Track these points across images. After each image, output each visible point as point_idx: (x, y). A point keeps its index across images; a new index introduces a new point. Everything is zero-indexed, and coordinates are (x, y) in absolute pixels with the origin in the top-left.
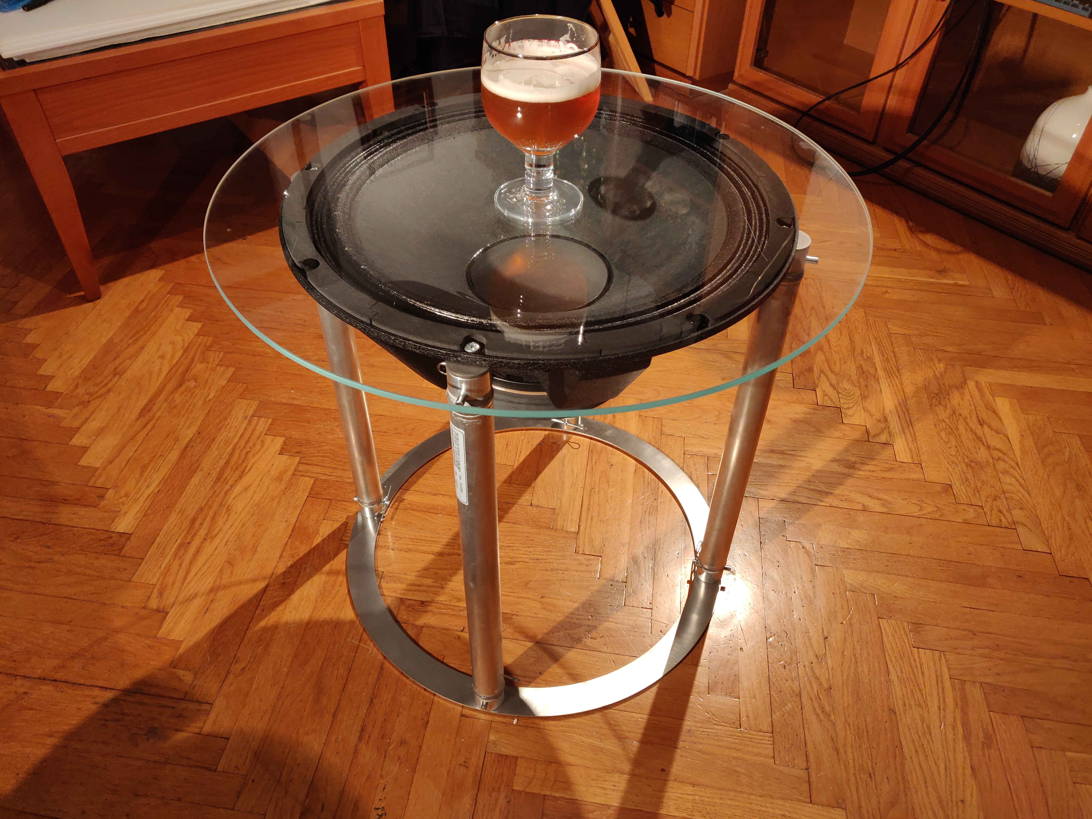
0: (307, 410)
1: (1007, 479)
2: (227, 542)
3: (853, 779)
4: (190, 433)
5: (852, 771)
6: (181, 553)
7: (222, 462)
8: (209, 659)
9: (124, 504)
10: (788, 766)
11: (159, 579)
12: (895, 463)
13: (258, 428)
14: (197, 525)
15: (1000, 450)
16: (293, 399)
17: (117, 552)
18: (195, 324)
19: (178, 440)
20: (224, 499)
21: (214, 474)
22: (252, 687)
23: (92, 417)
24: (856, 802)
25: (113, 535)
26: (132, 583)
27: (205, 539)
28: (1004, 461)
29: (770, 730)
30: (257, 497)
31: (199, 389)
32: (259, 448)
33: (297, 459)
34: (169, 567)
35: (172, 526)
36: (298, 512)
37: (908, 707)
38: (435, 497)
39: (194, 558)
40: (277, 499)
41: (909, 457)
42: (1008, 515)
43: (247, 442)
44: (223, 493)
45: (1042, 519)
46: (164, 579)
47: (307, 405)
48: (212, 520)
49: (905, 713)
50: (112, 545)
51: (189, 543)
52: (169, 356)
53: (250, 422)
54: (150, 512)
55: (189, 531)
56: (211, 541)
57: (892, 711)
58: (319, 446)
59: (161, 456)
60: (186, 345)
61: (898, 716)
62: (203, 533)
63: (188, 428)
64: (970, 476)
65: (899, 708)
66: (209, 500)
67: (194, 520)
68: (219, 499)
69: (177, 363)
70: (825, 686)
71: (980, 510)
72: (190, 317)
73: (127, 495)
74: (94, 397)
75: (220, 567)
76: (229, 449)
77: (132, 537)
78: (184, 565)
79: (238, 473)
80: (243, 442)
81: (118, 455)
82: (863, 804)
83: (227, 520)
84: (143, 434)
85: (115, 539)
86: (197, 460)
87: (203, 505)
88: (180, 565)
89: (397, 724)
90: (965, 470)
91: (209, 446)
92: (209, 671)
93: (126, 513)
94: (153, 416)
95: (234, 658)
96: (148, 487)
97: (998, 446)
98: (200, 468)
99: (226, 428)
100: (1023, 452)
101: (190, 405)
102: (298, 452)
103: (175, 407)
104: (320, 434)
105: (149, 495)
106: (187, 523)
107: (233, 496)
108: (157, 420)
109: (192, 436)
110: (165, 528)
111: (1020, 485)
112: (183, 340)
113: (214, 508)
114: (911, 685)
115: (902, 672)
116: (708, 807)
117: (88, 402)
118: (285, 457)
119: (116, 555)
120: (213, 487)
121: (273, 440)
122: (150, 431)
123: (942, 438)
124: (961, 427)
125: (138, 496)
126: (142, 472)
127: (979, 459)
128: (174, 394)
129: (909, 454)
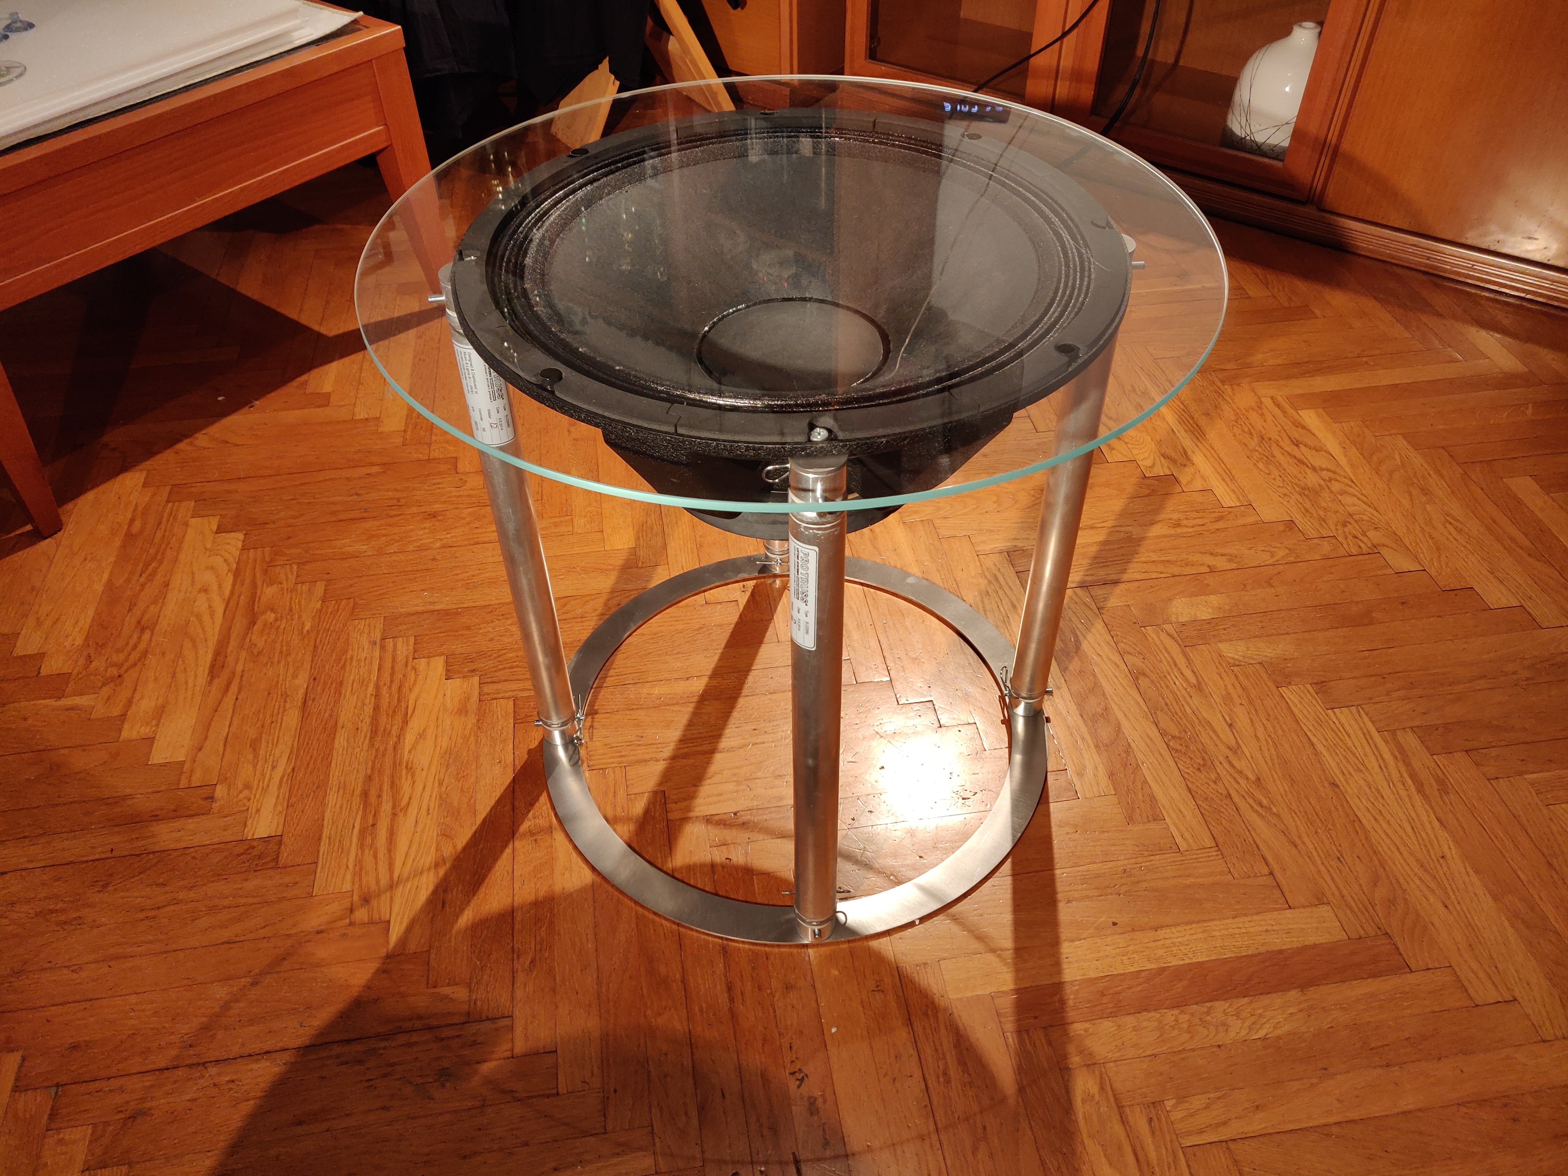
0: (458, 614)
1: (1348, 500)
2: (428, 809)
3: (1322, 868)
4: (302, 681)
5: (1319, 862)
6: (369, 840)
7: (369, 710)
8: (478, 963)
9: (249, 800)
10: (1249, 877)
11: (353, 883)
12: (1221, 510)
13: (399, 652)
14: (373, 799)
15: (1328, 470)
16: (433, 603)
17: (273, 864)
18: (233, 535)
19: (287, 696)
20: (395, 756)
21: (365, 727)
22: (555, 980)
23: (137, 696)
24: (1337, 892)
25: (255, 843)
26: (316, 898)
27: (394, 815)
28: (1337, 480)
29: (1214, 844)
30: (444, 742)
31: (284, 620)
32: (413, 679)
33: (476, 680)
34: (359, 862)
35: (338, 810)
36: (511, 746)
37: (1348, 776)
38: (688, 682)
39: (391, 843)
40: (472, 739)
41: (1235, 499)
42: (1365, 539)
43: (392, 674)
44: (390, 751)
45: (1401, 535)
46: (360, 880)
47: (455, 606)
48: (392, 788)
49: (1347, 782)
50: (260, 857)
51: (373, 825)
52: (215, 587)
53: (383, 648)
54: (293, 800)
55: (365, 810)
56: (405, 815)
57: (1334, 785)
58: (499, 656)
59: (272, 722)
60: (234, 566)
61: (1342, 788)
62: (386, 807)
63: (295, 676)
64: (1308, 505)
65: (1340, 779)
66: (374, 762)
67: (365, 794)
68: (388, 761)
69: (232, 593)
70: (1252, 777)
71: (1334, 541)
72: (219, 527)
73: (247, 786)
74: (125, 668)
75: (434, 845)
76: (371, 689)
77: (285, 839)
78: (381, 855)
79: (399, 718)
80: (386, 676)
81: (206, 738)
82: (1345, 892)
83: (414, 782)
84: (229, 700)
85: (260, 847)
86: (331, 715)
87: (369, 771)
88: (375, 857)
89: (770, 968)
90: (1301, 500)
91: (338, 692)
92: (485, 977)
93: (258, 810)
94: (234, 673)
95: (513, 952)
96: (273, 768)
97: (1323, 466)
98: (340, 725)
99: (351, 663)
100: (1352, 466)
101: (282, 646)
102: (473, 671)
103: (259, 653)
104: (492, 640)
105: (282, 779)
106: (356, 800)
107: (407, 749)
108: (242, 676)
109: (305, 686)
110: (328, 815)
111: (1364, 503)
112: (225, 560)
113: (388, 772)
114: (1342, 751)
115: (1326, 740)
116: (1182, 948)
117: (119, 676)
118: (458, 682)
119: (273, 868)
120: (371, 745)
121: (428, 664)
122: (239, 693)
123: (1261, 470)
124: (1277, 452)
125: (266, 782)
126: (254, 750)
127: (1310, 485)
128: (249, 635)
129: (1233, 496)
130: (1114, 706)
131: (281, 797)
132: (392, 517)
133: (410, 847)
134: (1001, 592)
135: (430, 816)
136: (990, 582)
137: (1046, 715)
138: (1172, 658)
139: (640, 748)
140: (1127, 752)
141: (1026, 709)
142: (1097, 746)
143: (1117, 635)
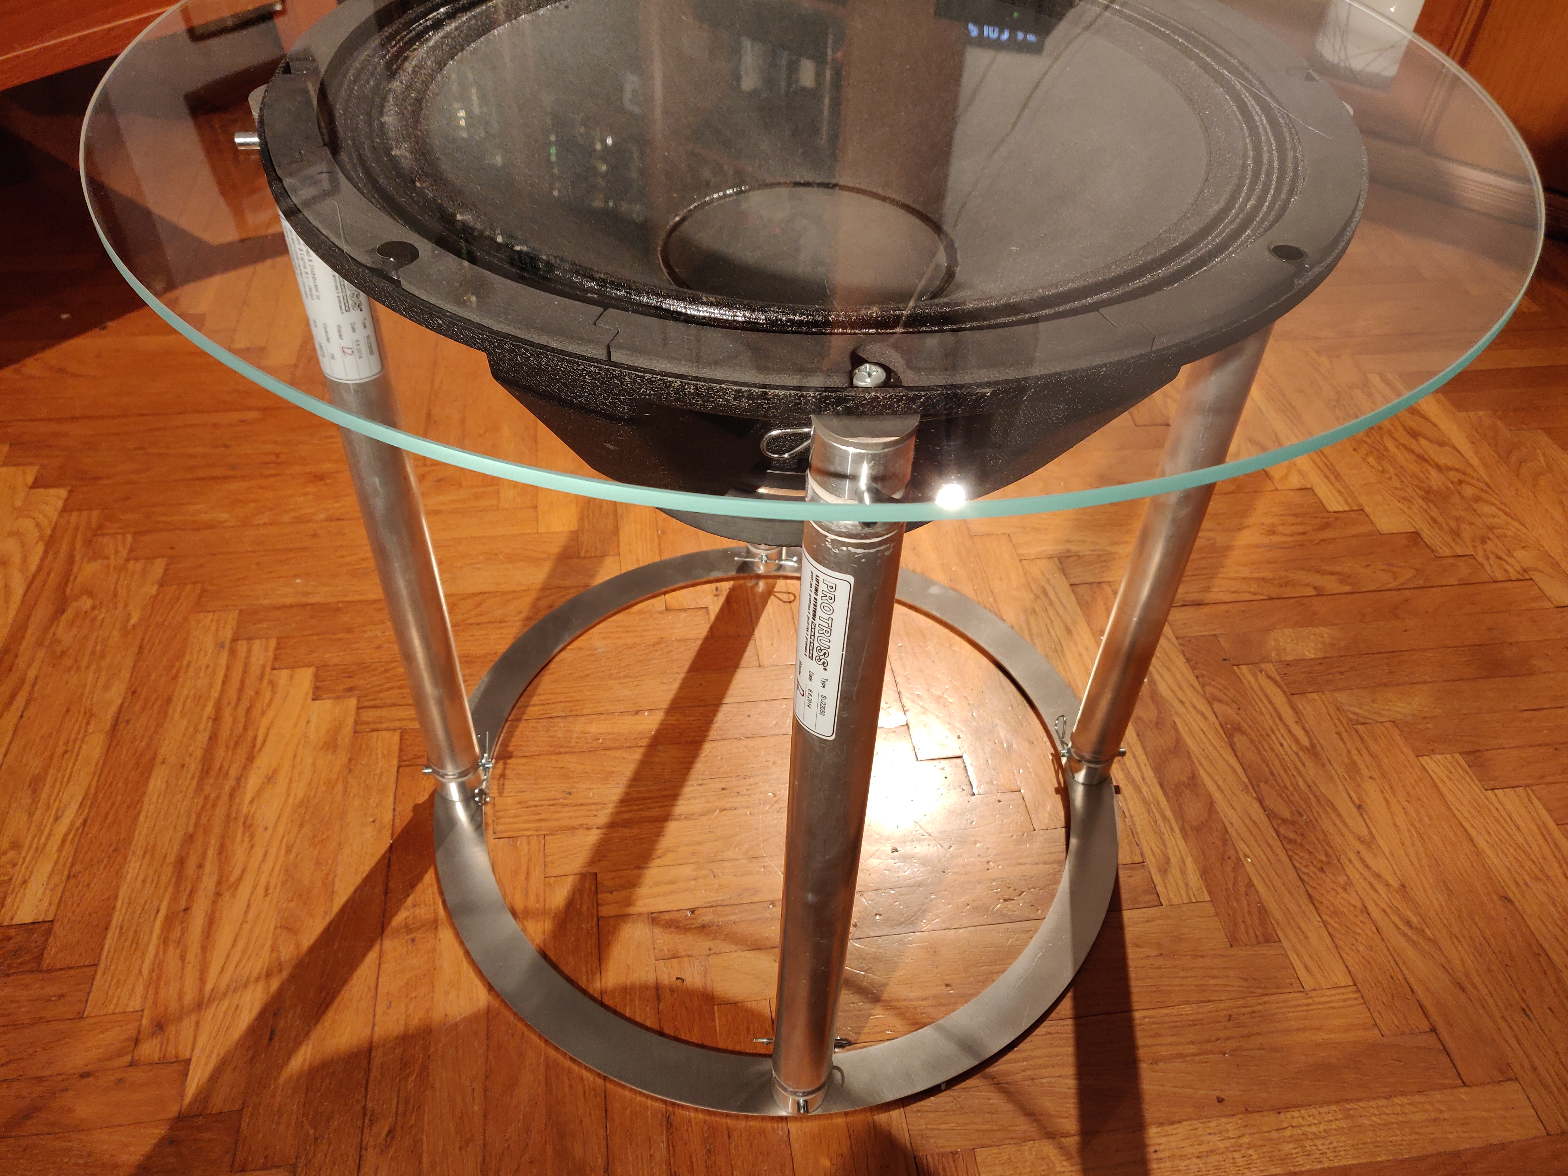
0: (338, 610)
1: (1487, 509)
2: (267, 889)
3: (1503, 1025)
4: (116, 694)
5: (1497, 1015)
6: (176, 933)
7: (203, 738)
8: (312, 1131)
9: (14, 865)
10: (1403, 1033)
11: (145, 998)
12: (1325, 515)
13: (253, 660)
14: (191, 870)
15: (1457, 470)
16: (306, 594)
17: (33, 965)
18: (52, 491)
19: (92, 715)
20: (231, 806)
21: (194, 764)
22: (420, 1163)
24: (1526, 1063)
25: (12, 932)
26: (90, 1021)
27: (218, 894)
28: (1469, 484)
29: (1351, 983)
30: (300, 790)
31: (104, 610)
32: (268, 696)
33: (353, 702)
34: (158, 967)
35: (139, 883)
36: (391, 799)
37: (1524, 887)
38: (636, 717)
39: (208, 937)
40: (340, 786)
41: (1342, 502)
42: (1511, 560)
43: (241, 689)
44: (225, 798)
45: (1558, 558)
46: (157, 993)
47: (335, 600)
48: (220, 853)
49: (1524, 897)
50: (16, 953)
51: (186, 910)
52: (17, 559)
53: (233, 652)
54: (78, 867)
55: (178, 884)
56: (234, 895)
57: (1507, 899)
58: (386, 671)
59: (66, 752)
60: (48, 532)
61: (1517, 904)
62: (208, 883)
63: (107, 687)
64: (1435, 513)
65: (1513, 893)
66: (199, 816)
67: (181, 862)
68: (220, 812)
69: (39, 569)
70: (1395, 884)
71: (1472, 561)
72: (36, 481)
73: (16, 845)
75: (269, 943)
76: (209, 710)
77: (57, 925)
78: (190, 957)
79: (242, 753)
80: (232, 693)
82: (1537, 1062)
83: (252, 847)
85: (19, 938)
86: (148, 746)
87: (191, 829)
88: (183, 958)
89: (733, 1151)
90: (1425, 507)
91: (164, 712)
92: (320, 1156)
93: (25, 882)
94: (23, 680)
95: (365, 1115)
96: (57, 819)
97: (1450, 464)
98: (159, 759)
99: (186, 672)
100: (1486, 466)
101: (96, 644)
102: (351, 689)
103: (63, 653)
104: (379, 647)
105: (66, 835)
106: (168, 871)
107: (248, 799)
108: (34, 685)
109: (120, 701)
110: (123, 892)
111: (1505, 513)
112: (38, 525)
113: (217, 829)
114: (1512, 850)
115: (1489, 833)
116: (1318, 1142)
118: (327, 704)
119: (32, 971)
120: (199, 789)
121: (291, 677)
122: (26, 708)
123: (1373, 467)
124: (1390, 444)
125: (43, 840)
126: (34, 792)
127: (1435, 488)
128: (54, 627)
129: (1340, 498)
130: (1202, 773)
131: (61, 861)
132: (266, 477)
133: (234, 945)
134: (1051, 612)
135: (268, 898)
136: (1037, 597)
137: (1115, 784)
138: (1276, 709)
139: (566, 809)
140: (1225, 841)
141: (1087, 776)
142: (1183, 830)
143: (1203, 676)
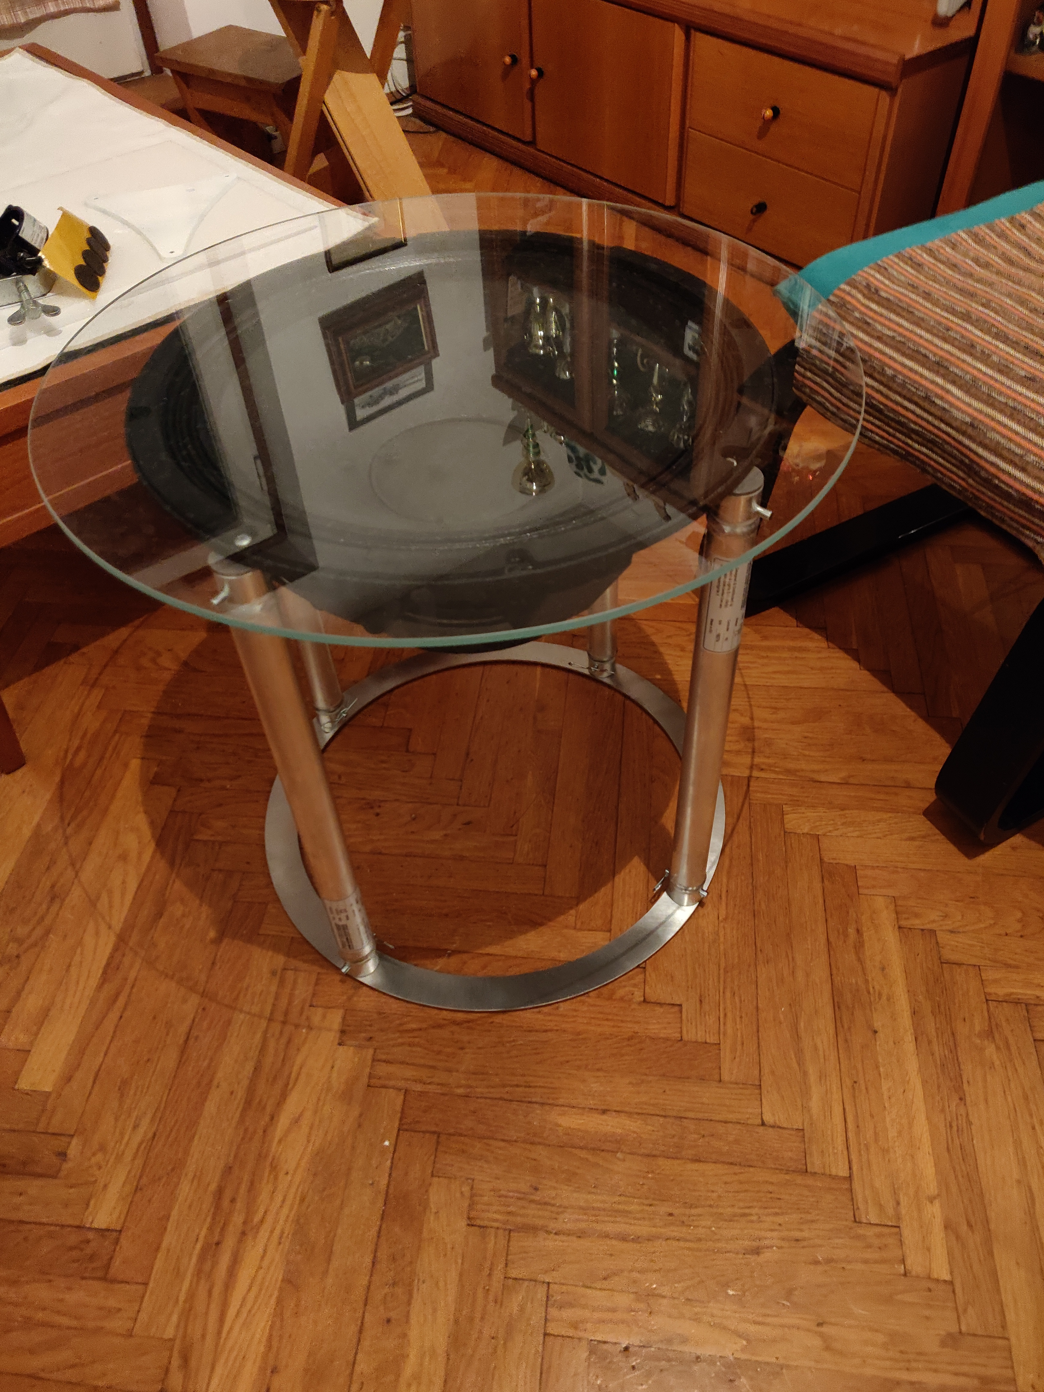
2: (281, 1238)
4: (190, 1010)
6: (208, 1266)
7: (250, 1068)
9: (100, 1168)
11: (178, 1328)
13: (297, 993)
14: (226, 1203)
17: (102, 1273)
18: (165, 789)
19: (171, 1026)
20: (263, 1143)
21: (241, 1093)
23: (28, 988)
25: (91, 1235)
26: (137, 1341)
27: (244, 1233)
30: (318, 1137)
32: (304, 1035)
33: (370, 1053)
34: (191, 1296)
35: (186, 1209)
39: (231, 1276)
40: (349, 1141)
43: (284, 1022)
44: (260, 1132)
46: (186, 1325)
48: (249, 1191)
50: (92, 1258)
51: (218, 1244)
52: (134, 855)
53: (282, 983)
54: (144, 1180)
55: (214, 1214)
56: (255, 1238)
59: (149, 1060)
60: (159, 830)
62: (238, 1219)
63: (185, 1000)
66: (238, 1148)
67: (220, 1192)
68: (255, 1146)
69: (149, 869)
72: (155, 777)
73: (102, 1148)
74: (25, 946)
75: (276, 1294)
76: (258, 1039)
77: (123, 1237)
78: (216, 1293)
79: (278, 1089)
80: (277, 1023)
81: (79, 1065)
83: (274, 1189)
84: (113, 1016)
85: (95, 1243)
86: (209, 1066)
87: (231, 1158)
88: (210, 1294)
91: (224, 1035)
93: (105, 1186)
94: (126, 980)
96: (135, 1127)
98: (215, 1083)
99: (245, 995)
102: (369, 1039)
103: (157, 957)
105: (140, 1144)
106: (209, 1200)
107: (276, 1140)
108: (133, 987)
109: (193, 1016)
110: (175, 1213)
112: (153, 824)
113: (250, 1166)
117: (18, 956)
118: (349, 1051)
119: (102, 1279)
120: (241, 1121)
121: (325, 1017)
122: (125, 1009)
125: (122, 1147)
126: (122, 1096)
128: (153, 931)
131: (133, 1172)
133: (249, 1290)
135: (281, 1246)
139: (533, 1206)
